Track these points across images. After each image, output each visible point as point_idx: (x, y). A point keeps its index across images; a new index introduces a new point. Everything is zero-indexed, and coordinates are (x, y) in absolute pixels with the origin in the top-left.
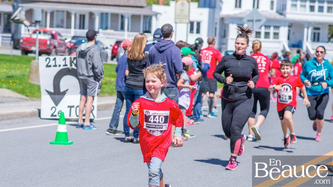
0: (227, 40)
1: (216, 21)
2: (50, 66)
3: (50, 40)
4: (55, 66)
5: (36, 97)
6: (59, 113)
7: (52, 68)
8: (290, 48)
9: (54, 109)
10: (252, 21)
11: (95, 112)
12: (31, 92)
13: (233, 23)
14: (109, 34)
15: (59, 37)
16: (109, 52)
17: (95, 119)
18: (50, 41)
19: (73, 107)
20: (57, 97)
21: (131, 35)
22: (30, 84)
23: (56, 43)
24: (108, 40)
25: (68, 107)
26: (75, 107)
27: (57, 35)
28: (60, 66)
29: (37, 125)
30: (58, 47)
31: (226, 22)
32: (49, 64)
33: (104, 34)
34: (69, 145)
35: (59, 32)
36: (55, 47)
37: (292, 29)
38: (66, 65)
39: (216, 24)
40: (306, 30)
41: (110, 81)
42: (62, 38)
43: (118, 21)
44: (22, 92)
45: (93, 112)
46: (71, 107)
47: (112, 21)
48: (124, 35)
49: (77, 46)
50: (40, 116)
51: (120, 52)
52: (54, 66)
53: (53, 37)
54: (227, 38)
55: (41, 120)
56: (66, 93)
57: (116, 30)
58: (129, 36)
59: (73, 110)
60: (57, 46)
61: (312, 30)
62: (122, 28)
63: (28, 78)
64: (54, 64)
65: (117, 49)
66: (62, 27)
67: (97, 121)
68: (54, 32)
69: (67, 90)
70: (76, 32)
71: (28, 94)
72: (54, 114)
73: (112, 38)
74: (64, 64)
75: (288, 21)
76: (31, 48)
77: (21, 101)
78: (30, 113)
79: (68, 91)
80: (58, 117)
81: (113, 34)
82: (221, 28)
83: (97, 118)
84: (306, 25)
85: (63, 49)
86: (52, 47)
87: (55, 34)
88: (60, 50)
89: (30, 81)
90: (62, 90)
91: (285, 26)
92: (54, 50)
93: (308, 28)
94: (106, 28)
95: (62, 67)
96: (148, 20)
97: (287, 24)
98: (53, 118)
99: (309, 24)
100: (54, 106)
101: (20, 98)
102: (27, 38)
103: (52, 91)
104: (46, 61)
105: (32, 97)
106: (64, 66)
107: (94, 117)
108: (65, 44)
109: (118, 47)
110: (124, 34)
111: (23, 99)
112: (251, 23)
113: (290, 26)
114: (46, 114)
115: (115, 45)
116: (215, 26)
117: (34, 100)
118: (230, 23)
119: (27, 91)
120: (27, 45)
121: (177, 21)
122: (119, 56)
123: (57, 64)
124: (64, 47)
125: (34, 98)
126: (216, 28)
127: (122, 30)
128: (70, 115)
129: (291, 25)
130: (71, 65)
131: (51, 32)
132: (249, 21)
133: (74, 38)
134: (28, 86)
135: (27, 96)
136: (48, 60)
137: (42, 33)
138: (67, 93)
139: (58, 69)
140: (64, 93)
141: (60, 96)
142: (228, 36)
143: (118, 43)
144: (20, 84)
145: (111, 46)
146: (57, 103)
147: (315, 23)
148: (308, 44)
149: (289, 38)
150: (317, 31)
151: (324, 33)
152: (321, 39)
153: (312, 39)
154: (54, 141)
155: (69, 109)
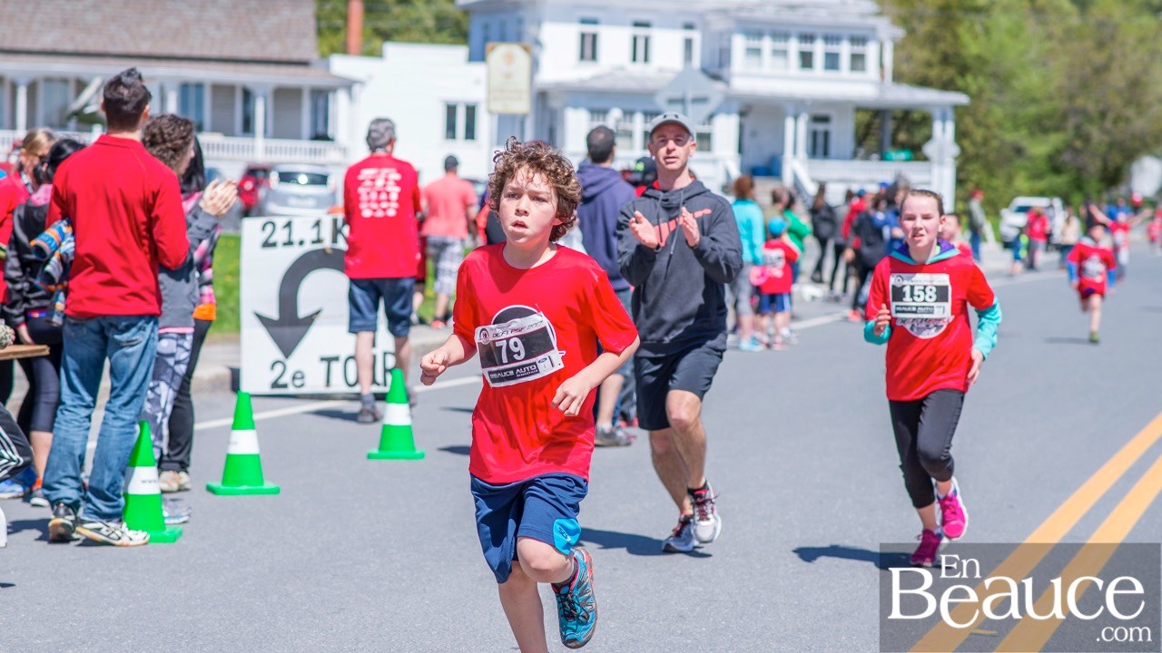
2: (274, 245)
4: (289, 243)
6: (294, 378)
7: (280, 250)
9: (279, 367)
10: (682, 101)
13: (575, 106)
14: (209, 147)
19: (336, 359)
20: (288, 332)
21: (276, 147)
25: (323, 359)
26: (343, 359)
28: (301, 243)
31: (554, 104)
32: (272, 240)
37: (749, 122)
38: (319, 241)
40: (789, 123)
43: (232, 106)
46: (329, 360)
47: (215, 106)
48: (253, 149)
50: (237, 389)
52: (285, 244)
56: (314, 320)
57: (229, 132)
58: (268, 150)
59: (337, 368)
61: (807, 123)
62: (248, 127)
64: (285, 239)
65: (254, 191)
66: (62, 127)
69: (317, 313)
72: (282, 381)
73: (219, 159)
74: (314, 237)
75: (737, 98)
79: (321, 314)
80: (291, 390)
81: (221, 148)
82: (539, 122)
84: (790, 109)
90: (303, 312)
91: (728, 112)
93: (796, 118)
95: (308, 247)
96: (320, 102)
97: (736, 106)
98: (280, 392)
99: (798, 106)
100: (281, 357)
103: (274, 315)
104: (263, 228)
106: (314, 242)
109: (257, 184)
110: (253, 147)
113: (742, 114)
114: (256, 381)
115: (244, 180)
118: (566, 105)
121: (495, 106)
123: (296, 238)
126: (523, 123)
127: (247, 134)
128: (328, 381)
129: (747, 110)
130: (335, 240)
136: (269, 228)
138: (318, 321)
139: (295, 253)
140: (309, 321)
141: (298, 330)
143: (255, 174)
146: (287, 348)
147: (817, 102)
148: (798, 168)
149: (740, 150)
150: (821, 127)
151: (842, 131)
152: (833, 149)
153: (810, 150)
154: (375, 451)
155: (324, 364)
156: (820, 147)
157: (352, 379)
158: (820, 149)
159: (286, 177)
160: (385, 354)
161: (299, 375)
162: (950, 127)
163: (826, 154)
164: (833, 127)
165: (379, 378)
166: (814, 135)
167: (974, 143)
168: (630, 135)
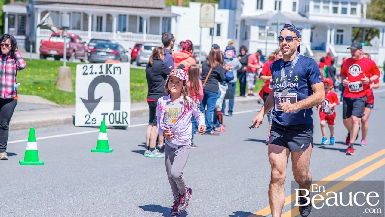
0: (249, 42)
1: (236, 23)
2: (87, 74)
3: (69, 43)
4: (92, 73)
5: (65, 104)
6: (92, 121)
8: (313, 50)
9: (88, 117)
10: (276, 24)
11: (128, 119)
12: (60, 98)
13: (254, 25)
14: (128, 36)
15: (78, 41)
16: (129, 55)
17: (129, 126)
18: (69, 45)
19: (107, 114)
20: (91, 104)
21: (150, 37)
22: (58, 90)
23: (74, 46)
24: (126, 42)
25: (102, 114)
26: (109, 114)
27: (76, 38)
28: (96, 73)
29: (73, 132)
30: (78, 51)
31: (247, 24)
32: (86, 72)
33: (122, 36)
34: (110, 153)
35: (78, 35)
36: (74, 51)
37: (315, 32)
39: (237, 26)
40: (329, 32)
41: (135, 87)
42: (81, 42)
43: (136, 23)
44: (52, 99)
45: (127, 119)
46: (104, 114)
47: (130, 23)
48: (142, 38)
49: (97, 50)
50: (74, 123)
51: (140, 56)
52: (90, 74)
53: (73, 40)
54: (248, 40)
55: (75, 128)
56: (100, 100)
57: (134, 32)
59: (107, 117)
60: (76, 49)
61: (335, 32)
62: (141, 30)
63: (55, 85)
65: (137, 52)
66: (79, 28)
67: (131, 128)
68: (73, 36)
69: (101, 98)
70: (93, 34)
71: (58, 101)
72: (88, 122)
73: (131, 41)
74: (100, 71)
75: (311, 23)
76: (50, 52)
77: (51, 108)
78: (64, 120)
79: (102, 98)
80: (91, 125)
81: (132, 37)
82: (242, 30)
83: (131, 125)
84: (329, 27)
85: (82, 52)
86: (71, 51)
87: (75, 37)
88: (79, 54)
89: (58, 87)
90: (96, 98)
91: (307, 28)
92: (73, 54)
93: (331, 30)
94: (124, 30)
95: (98, 75)
96: (167, 22)
97: (310, 26)
98: (87, 125)
99: (332, 26)
100: (88, 113)
101: (51, 105)
102: (46, 42)
103: (87, 98)
104: (83, 68)
105: (62, 104)
106: (100, 73)
107: (127, 124)
108: (84, 48)
109: (138, 50)
110: (142, 36)
111: (53, 106)
112: (275, 26)
113: (312, 28)
114: (80, 121)
115: (135, 48)
116: (235, 28)
117: (64, 107)
118: (251, 25)
119: (57, 98)
120: (45, 49)
121: (202, 25)
122: (138, 59)
123: (94, 72)
124: (83, 51)
125: (64, 105)
126: (237, 30)
127: (140, 33)
129: (314, 27)
130: (107, 73)
131: (70, 35)
132: (273, 24)
133: (92, 40)
134: (57, 92)
135: (57, 103)
136: (85, 68)
137: (61, 37)
139: (94, 77)
140: (98, 101)
141: (95, 104)
142: (249, 38)
143: (138, 46)
144: (49, 90)
145: (130, 49)
146: (91, 110)
147: (338, 25)
148: (331, 47)
149: (311, 41)
150: (340, 34)
151: (348, 36)
152: (344, 41)
153: (336, 41)
154: (95, 149)
155: (103, 116)
156: (339, 41)
157: (112, 121)
158: (339, 42)
159: (147, 48)
160: (123, 112)
161: (94, 120)
163: (342, 43)
164: (344, 34)
165: (121, 121)
166: (338, 36)
168: (273, 35)
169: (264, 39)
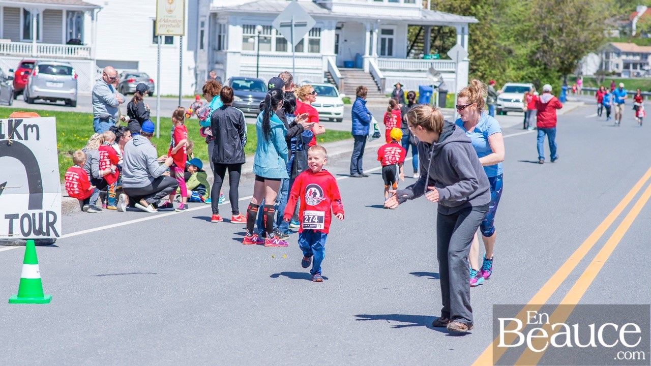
0: (225, 54)
1: (202, 19)
8: (340, 68)
13: (235, 24)
21: (45, 48)
31: (222, 21)
37: (342, 34)
39: (203, 24)
40: (368, 35)
54: (224, 51)
61: (378, 34)
75: (336, 18)
82: (212, 33)
84: (368, 26)
91: (329, 28)
93: (372, 32)
96: (75, 19)
97: (334, 24)
99: (373, 23)
113: (338, 28)
118: (229, 23)
121: (161, 31)
126: (203, 33)
129: (341, 26)
142: (226, 48)
147: (384, 21)
148: (371, 60)
149: (336, 51)
150: (387, 37)
151: (401, 40)
152: (394, 51)
153: (380, 52)
156: (386, 49)
158: (387, 52)
162: (466, 37)
163: (390, 54)
164: (394, 37)
166: (383, 40)
167: (481, 47)
168: (269, 41)
169: (254, 50)
